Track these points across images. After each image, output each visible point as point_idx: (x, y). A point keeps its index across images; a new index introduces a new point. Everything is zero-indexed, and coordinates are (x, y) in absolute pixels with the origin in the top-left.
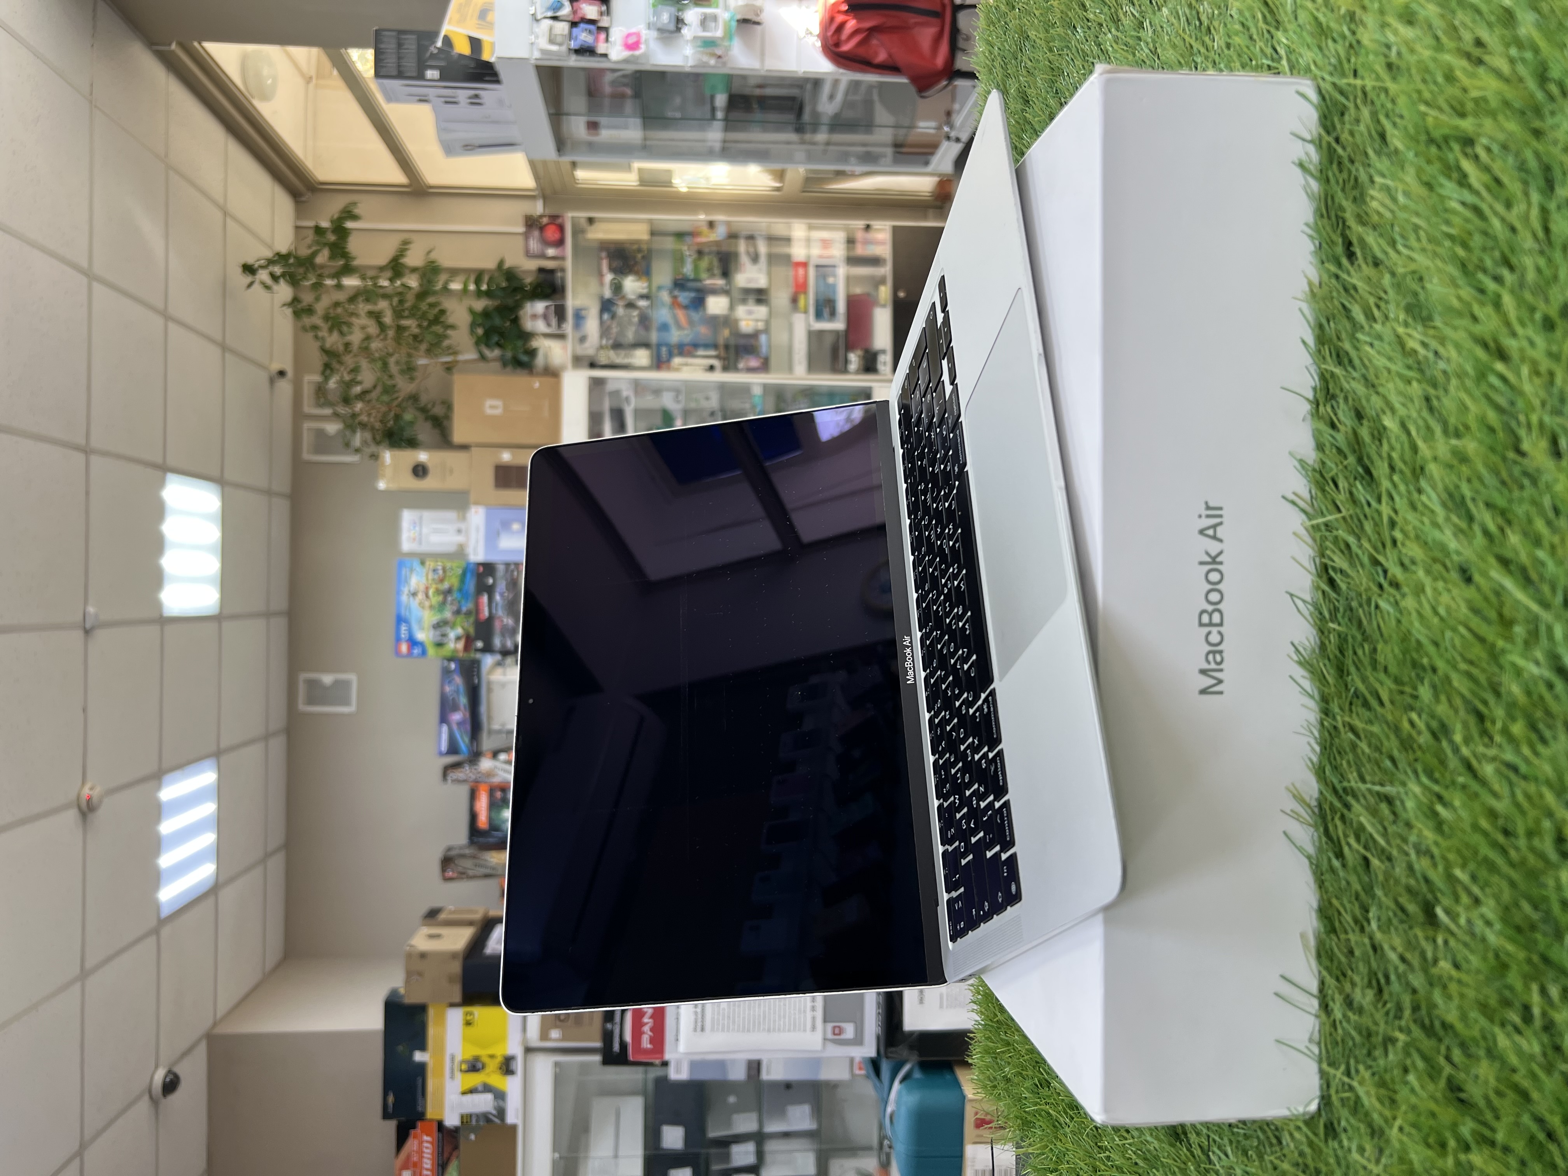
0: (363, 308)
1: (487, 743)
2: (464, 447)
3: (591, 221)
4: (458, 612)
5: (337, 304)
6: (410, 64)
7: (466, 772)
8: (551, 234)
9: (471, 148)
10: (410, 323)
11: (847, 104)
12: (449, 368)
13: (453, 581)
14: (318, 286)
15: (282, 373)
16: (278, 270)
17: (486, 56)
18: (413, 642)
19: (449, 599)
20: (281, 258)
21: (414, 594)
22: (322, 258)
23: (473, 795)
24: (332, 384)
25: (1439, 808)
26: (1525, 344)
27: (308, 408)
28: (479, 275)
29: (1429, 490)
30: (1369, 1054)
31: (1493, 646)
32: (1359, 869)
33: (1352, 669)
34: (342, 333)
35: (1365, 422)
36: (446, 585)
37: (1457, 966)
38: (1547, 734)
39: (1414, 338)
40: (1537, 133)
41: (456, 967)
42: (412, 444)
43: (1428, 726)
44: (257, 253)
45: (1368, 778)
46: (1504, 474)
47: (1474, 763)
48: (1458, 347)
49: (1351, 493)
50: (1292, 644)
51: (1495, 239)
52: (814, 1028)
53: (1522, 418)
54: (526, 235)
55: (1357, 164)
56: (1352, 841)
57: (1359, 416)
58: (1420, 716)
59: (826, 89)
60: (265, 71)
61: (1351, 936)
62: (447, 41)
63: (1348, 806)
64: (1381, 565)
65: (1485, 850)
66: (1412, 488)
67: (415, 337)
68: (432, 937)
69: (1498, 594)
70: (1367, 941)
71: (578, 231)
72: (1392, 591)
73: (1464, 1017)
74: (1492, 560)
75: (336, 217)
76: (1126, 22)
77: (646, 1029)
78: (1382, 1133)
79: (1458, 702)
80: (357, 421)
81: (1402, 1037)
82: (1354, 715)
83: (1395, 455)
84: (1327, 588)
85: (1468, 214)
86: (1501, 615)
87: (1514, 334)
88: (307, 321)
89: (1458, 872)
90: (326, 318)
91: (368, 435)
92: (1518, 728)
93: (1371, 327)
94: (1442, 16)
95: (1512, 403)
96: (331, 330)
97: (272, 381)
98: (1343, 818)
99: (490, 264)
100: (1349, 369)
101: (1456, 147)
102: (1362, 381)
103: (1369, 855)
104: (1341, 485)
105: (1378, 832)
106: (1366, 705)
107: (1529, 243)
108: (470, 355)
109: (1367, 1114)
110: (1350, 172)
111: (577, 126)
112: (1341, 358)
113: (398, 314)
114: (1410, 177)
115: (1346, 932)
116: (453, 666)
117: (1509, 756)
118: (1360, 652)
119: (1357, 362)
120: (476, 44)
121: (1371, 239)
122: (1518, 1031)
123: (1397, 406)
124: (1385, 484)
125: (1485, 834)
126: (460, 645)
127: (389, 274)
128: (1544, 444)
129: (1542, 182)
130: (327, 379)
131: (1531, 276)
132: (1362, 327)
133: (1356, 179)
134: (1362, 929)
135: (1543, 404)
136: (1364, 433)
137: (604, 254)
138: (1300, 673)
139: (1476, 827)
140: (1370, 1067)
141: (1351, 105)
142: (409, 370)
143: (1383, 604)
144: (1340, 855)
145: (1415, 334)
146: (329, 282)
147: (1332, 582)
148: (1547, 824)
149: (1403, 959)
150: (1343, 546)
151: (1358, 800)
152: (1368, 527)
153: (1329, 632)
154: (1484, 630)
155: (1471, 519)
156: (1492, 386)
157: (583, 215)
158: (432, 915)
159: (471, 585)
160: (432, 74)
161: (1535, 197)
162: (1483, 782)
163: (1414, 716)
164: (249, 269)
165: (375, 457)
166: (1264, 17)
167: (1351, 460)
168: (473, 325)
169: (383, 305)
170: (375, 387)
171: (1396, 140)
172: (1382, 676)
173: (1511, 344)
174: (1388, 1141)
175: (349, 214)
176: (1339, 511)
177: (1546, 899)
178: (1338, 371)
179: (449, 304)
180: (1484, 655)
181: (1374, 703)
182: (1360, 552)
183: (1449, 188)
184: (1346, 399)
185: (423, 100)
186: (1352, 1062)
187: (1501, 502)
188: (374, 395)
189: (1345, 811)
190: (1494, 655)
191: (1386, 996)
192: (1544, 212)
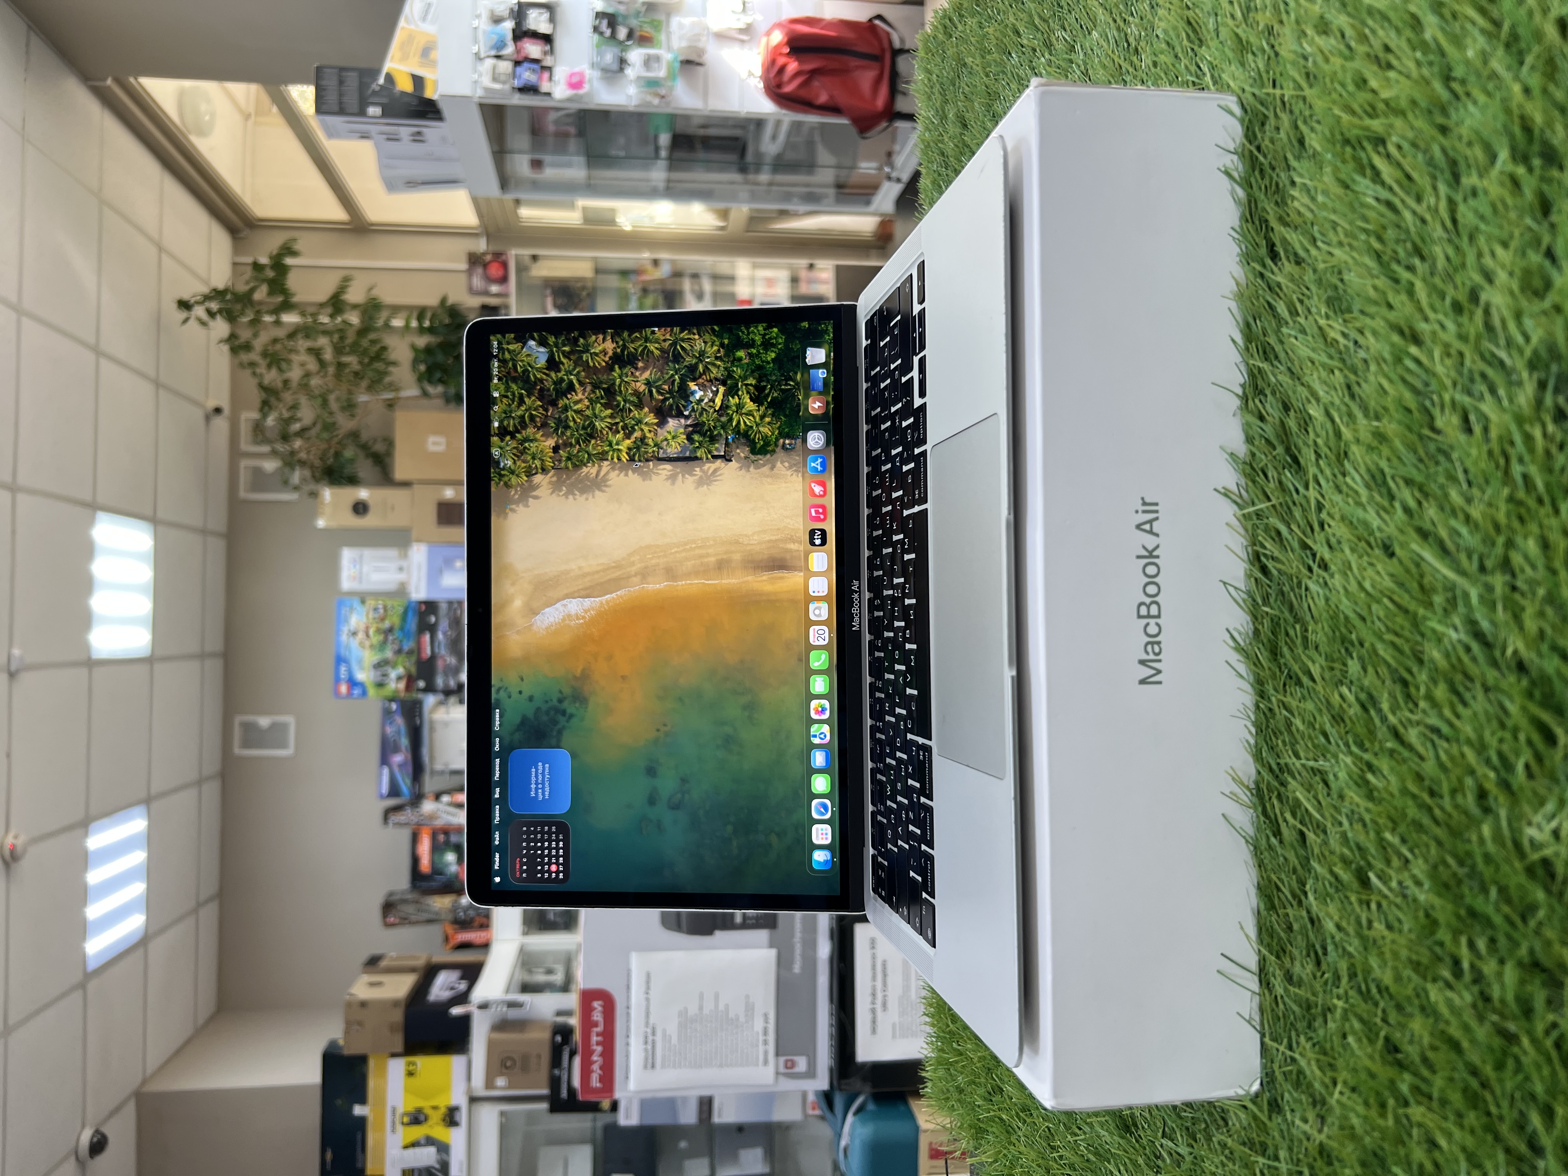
0: (302, 344)
1: (430, 784)
2: (406, 484)
3: (535, 258)
4: (399, 652)
5: (275, 341)
6: (352, 100)
7: (407, 815)
8: (495, 271)
9: (413, 184)
10: (352, 360)
11: (789, 144)
12: (390, 405)
13: (394, 620)
14: (255, 322)
15: (218, 411)
16: (214, 306)
17: (429, 93)
18: (352, 683)
19: (391, 638)
20: (217, 294)
21: (354, 634)
22: (261, 294)
23: (415, 839)
24: (270, 421)
25: (1370, 776)
26: (1437, 327)
27: (246, 446)
28: (422, 312)
29: (1352, 471)
30: (1309, 1026)
31: (1415, 615)
32: (1295, 843)
33: (1285, 650)
34: (280, 370)
35: (1292, 413)
36: (387, 624)
37: (1389, 927)
38: (1467, 696)
39: (1335, 329)
40: (1444, 130)
41: (398, 1016)
42: (353, 481)
43: (1357, 699)
44: (192, 289)
45: (1302, 754)
46: (1421, 452)
47: (1401, 730)
48: (1375, 333)
49: (1280, 482)
50: (1228, 630)
51: (1407, 232)
52: (766, 1062)
53: (1435, 397)
54: (470, 272)
55: (1277, 170)
56: (1288, 816)
57: (1286, 407)
58: (1350, 691)
59: (769, 130)
60: (203, 107)
61: (1290, 911)
62: (389, 78)
63: (1283, 784)
64: (1311, 549)
65: (1412, 812)
66: (1336, 471)
67: (356, 374)
68: (372, 984)
69: (1418, 565)
70: (1304, 913)
71: (521, 269)
72: (1321, 572)
73: (1398, 978)
74: (1414, 535)
75: (275, 252)
76: (1059, 46)
77: (596, 1067)
78: (1324, 1102)
79: (1383, 671)
80: (296, 458)
81: (1340, 1004)
82: (1288, 694)
83: (1320, 441)
84: (1259, 575)
85: (1383, 209)
86: (1422, 587)
87: (1426, 319)
88: (245, 357)
89: (1388, 836)
90: (265, 354)
91: (307, 473)
92: (1441, 692)
93: (1294, 322)
94: (1353, 26)
95: (1427, 385)
96: (269, 366)
97: (207, 418)
98: (1279, 797)
99: (431, 300)
100: (1276, 363)
101: (1369, 147)
102: (1288, 374)
103: (1304, 829)
104: (1270, 475)
105: (1313, 806)
106: (1299, 683)
107: (1439, 232)
108: (411, 391)
109: (1310, 1085)
110: (1271, 178)
111: (521, 164)
112: (1267, 353)
113: (339, 350)
114: (1328, 178)
115: (1285, 908)
116: (394, 706)
117: (1434, 721)
118: (1291, 632)
119: (1282, 355)
120: (418, 81)
121: (1293, 238)
122: (1449, 986)
123: (1321, 393)
124: (1312, 470)
125: (1414, 797)
126: (402, 685)
127: (329, 310)
128: (1455, 420)
129: (1448, 175)
130: (265, 416)
131: (1441, 263)
132: (1287, 323)
133: (1277, 185)
134: (1300, 903)
135: (1455, 384)
136: (1292, 423)
137: (548, 292)
138: (1234, 657)
139: (1405, 791)
140: (1311, 1039)
141: (1271, 115)
142: (349, 407)
143: (1313, 587)
144: (1277, 833)
145: (1335, 325)
146: (268, 319)
147: (1264, 570)
148: (1469, 782)
149: (1339, 927)
150: (1273, 534)
151: (1294, 778)
152: (1297, 513)
153: (1263, 617)
154: (1405, 600)
155: (1392, 497)
156: (1408, 370)
157: (526, 252)
158: (373, 963)
159: (412, 624)
160: (374, 111)
161: (1443, 188)
162: (1410, 747)
163: (1345, 690)
164: (184, 305)
165: (314, 495)
166: (1188, 35)
167: (1280, 450)
168: (415, 362)
169: (323, 341)
170: (314, 424)
171: (1314, 142)
172: (1312, 652)
173: (1423, 327)
174: (1330, 1110)
175: (288, 250)
176: (1269, 499)
177: (1469, 854)
178: (1265, 366)
179: (391, 341)
180: (1407, 624)
181: (1305, 680)
182: (1289, 537)
183: (1364, 184)
184: (1274, 393)
185: (365, 136)
186: (1293, 1034)
187: (1419, 478)
188: (313, 432)
189: (1282, 789)
190: (1416, 623)
191: (1324, 967)
192: (1452, 205)
